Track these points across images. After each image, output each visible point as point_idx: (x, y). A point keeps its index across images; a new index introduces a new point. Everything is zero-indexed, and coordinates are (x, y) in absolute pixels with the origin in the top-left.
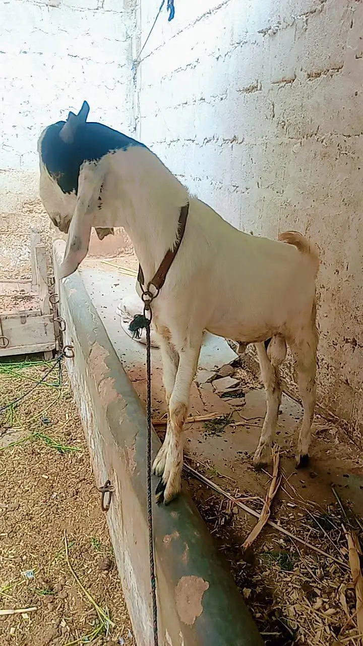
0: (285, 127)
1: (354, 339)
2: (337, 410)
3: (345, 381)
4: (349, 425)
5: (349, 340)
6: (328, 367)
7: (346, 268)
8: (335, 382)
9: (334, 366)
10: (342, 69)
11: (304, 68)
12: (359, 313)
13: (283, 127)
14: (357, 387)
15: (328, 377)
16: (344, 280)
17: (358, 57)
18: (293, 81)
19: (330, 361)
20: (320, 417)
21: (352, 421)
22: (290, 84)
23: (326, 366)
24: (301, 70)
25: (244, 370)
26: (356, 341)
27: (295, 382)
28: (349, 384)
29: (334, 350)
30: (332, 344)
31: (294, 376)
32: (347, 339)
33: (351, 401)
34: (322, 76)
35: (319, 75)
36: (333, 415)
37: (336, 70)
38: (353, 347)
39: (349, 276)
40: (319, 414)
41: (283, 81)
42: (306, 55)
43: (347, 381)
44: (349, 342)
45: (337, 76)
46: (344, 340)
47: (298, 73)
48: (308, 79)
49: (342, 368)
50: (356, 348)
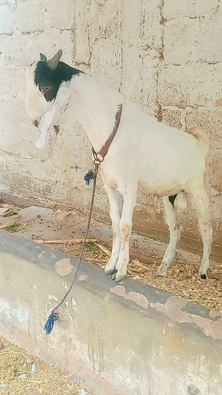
0: (11, 60)
1: (76, 165)
2: (73, 203)
3: (75, 187)
4: (81, 208)
5: (73, 167)
6: (64, 183)
7: (66, 131)
8: (70, 190)
9: (67, 182)
10: (44, 32)
11: (18, 29)
12: (76, 152)
13: (10, 60)
14: (82, 188)
15: (64, 189)
16: (65, 137)
17: (53, 27)
18: (12, 34)
19: (64, 181)
20: (64, 210)
21: (82, 206)
22: (10, 36)
23: (63, 183)
24: (17, 29)
25: (6, 204)
26: (77, 166)
27: (44, 198)
28: (77, 188)
29: (66, 174)
30: (64, 172)
31: (43, 196)
32: (72, 167)
33: (80, 196)
34: (32, 34)
35: (29, 33)
36: (71, 207)
37: (40, 32)
38: (76, 170)
39: (68, 135)
40: (63, 209)
41: (4, 34)
42: (19, 22)
43: (76, 187)
44: (73, 168)
45: (42, 35)
46: (71, 167)
47: (15, 30)
48: (23, 35)
49: (72, 181)
50: (78, 169)
